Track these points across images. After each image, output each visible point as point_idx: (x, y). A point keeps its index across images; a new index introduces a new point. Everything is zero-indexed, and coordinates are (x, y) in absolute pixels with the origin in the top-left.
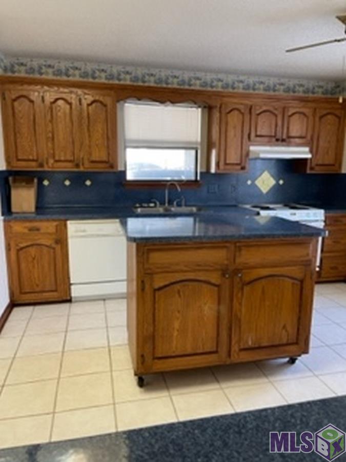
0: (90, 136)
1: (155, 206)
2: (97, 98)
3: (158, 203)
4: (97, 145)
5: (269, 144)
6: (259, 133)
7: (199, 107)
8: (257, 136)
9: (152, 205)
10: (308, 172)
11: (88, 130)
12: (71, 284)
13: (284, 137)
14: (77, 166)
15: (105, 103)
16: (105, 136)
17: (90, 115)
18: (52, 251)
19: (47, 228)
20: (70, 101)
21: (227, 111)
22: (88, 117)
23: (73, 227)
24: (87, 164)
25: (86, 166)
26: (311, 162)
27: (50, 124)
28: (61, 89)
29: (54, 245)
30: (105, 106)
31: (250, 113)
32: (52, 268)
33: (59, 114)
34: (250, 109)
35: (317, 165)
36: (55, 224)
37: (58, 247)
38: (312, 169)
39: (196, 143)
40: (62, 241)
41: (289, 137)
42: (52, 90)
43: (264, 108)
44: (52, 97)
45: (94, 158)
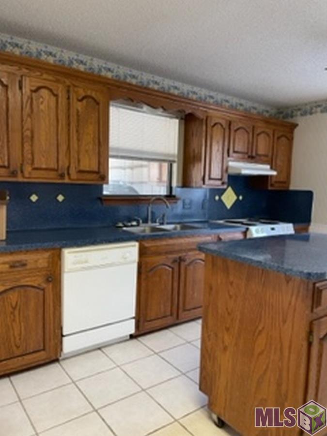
0: (78, 140)
1: (138, 225)
2: (89, 93)
3: (141, 221)
4: (87, 151)
5: (242, 160)
6: (236, 149)
7: (177, 118)
8: (234, 152)
9: (134, 223)
10: (270, 188)
11: (77, 131)
12: (63, 336)
13: (254, 154)
14: (62, 176)
15: (98, 100)
16: (97, 141)
17: (80, 114)
18: (41, 292)
19: (36, 261)
20: (55, 92)
21: (212, 124)
22: (78, 115)
23: (71, 257)
24: (74, 174)
25: (72, 177)
26: (271, 179)
27: (29, 120)
28: (45, 76)
29: (44, 285)
30: (98, 104)
31: (230, 129)
32: (40, 316)
33: (42, 107)
34: (230, 125)
35: (276, 182)
36: (47, 255)
37: (49, 287)
38: (272, 185)
39: (173, 156)
40: (54, 277)
41: (257, 154)
42: (33, 74)
43: (240, 125)
44: (33, 84)
45: (82, 168)
